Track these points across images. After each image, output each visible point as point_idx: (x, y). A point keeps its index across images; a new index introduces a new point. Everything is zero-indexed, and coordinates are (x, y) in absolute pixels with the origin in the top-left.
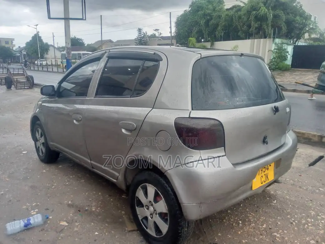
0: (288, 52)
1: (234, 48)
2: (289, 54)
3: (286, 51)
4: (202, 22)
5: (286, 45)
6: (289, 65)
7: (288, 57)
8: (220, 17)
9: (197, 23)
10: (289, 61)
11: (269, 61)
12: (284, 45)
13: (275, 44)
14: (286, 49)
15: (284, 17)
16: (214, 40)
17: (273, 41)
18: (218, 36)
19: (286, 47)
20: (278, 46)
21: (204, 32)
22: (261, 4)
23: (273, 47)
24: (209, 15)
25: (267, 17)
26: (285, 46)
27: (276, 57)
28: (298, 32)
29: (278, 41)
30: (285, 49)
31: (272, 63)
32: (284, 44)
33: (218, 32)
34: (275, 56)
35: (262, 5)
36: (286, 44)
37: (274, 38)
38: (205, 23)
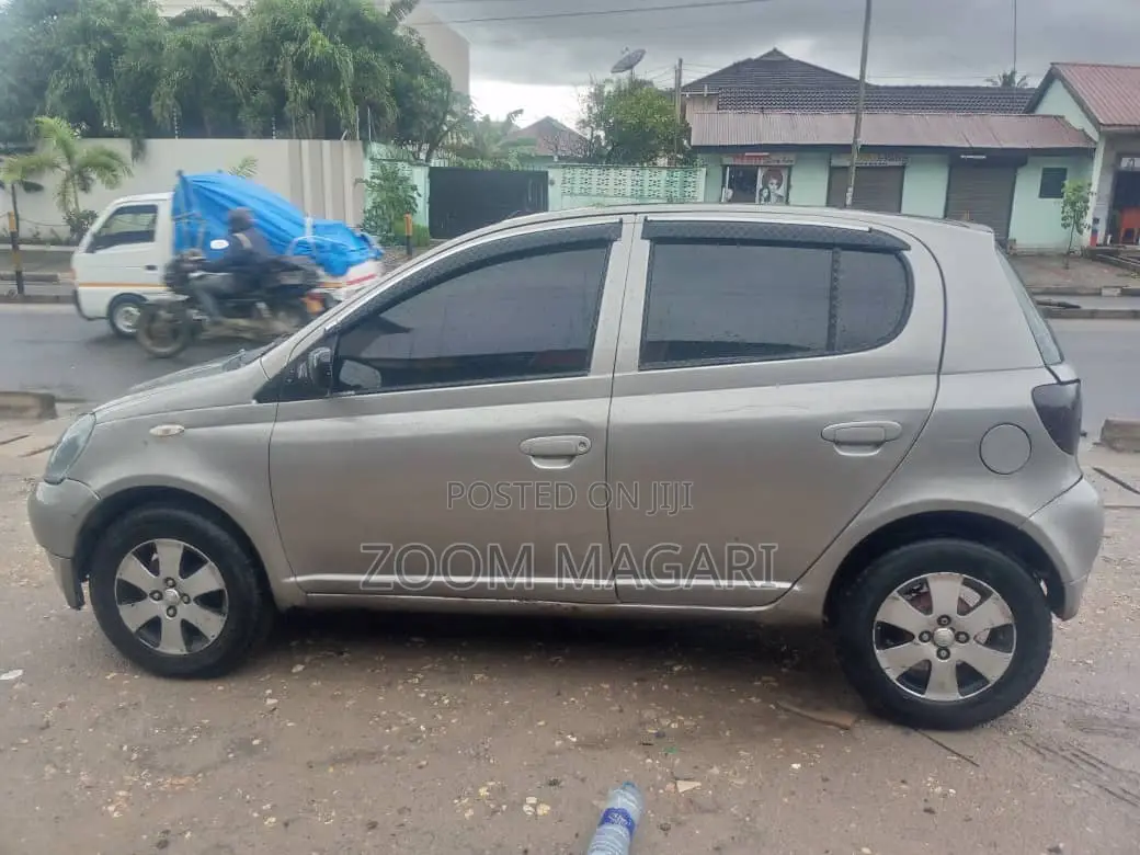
0: (414, 188)
1: (242, 168)
2: (420, 195)
3: (411, 183)
4: (85, 59)
5: (406, 165)
6: (424, 229)
7: (417, 202)
8: (154, 47)
9: (56, 61)
10: (421, 217)
11: (363, 216)
12: (400, 164)
13: (372, 159)
14: (408, 179)
15: (386, 73)
16: (141, 131)
17: (365, 150)
18: (164, 118)
19: (406, 173)
20: (383, 167)
21: (95, 97)
22: (304, 18)
23: (368, 170)
24: (106, 33)
25: (336, 67)
26: (404, 169)
27: (383, 201)
28: (430, 126)
29: (376, 148)
30: (406, 179)
31: (372, 223)
32: (401, 161)
33: (160, 103)
34: (379, 200)
35: (311, 25)
36: (405, 161)
37: (365, 141)
38: (95, 62)
